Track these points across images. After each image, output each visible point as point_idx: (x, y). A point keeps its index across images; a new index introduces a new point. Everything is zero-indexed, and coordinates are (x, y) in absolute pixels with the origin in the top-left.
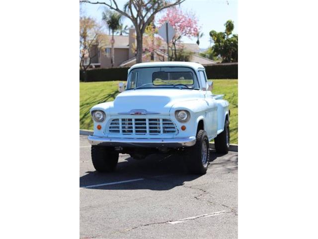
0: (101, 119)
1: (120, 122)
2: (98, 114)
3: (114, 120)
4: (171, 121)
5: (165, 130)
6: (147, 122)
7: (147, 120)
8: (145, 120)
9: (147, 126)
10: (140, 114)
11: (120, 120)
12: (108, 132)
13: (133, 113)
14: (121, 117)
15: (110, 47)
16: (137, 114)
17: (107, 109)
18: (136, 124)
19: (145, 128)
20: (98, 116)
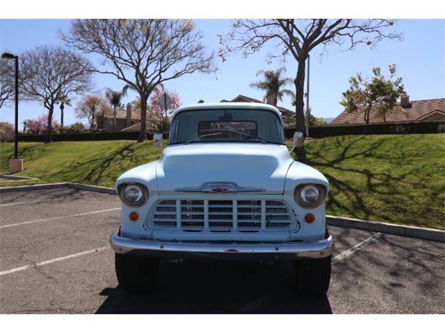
0: (138, 200)
1: (178, 205)
2: (132, 189)
3: (164, 202)
4: (282, 204)
5: (271, 221)
6: (235, 206)
7: (235, 203)
8: (230, 202)
9: (235, 214)
10: (225, 191)
11: (178, 203)
12: (151, 225)
13: (210, 190)
14: (179, 197)
15: (113, 117)
16: (218, 191)
17: (152, 181)
18: (210, 210)
19: (231, 217)
20: (132, 194)
